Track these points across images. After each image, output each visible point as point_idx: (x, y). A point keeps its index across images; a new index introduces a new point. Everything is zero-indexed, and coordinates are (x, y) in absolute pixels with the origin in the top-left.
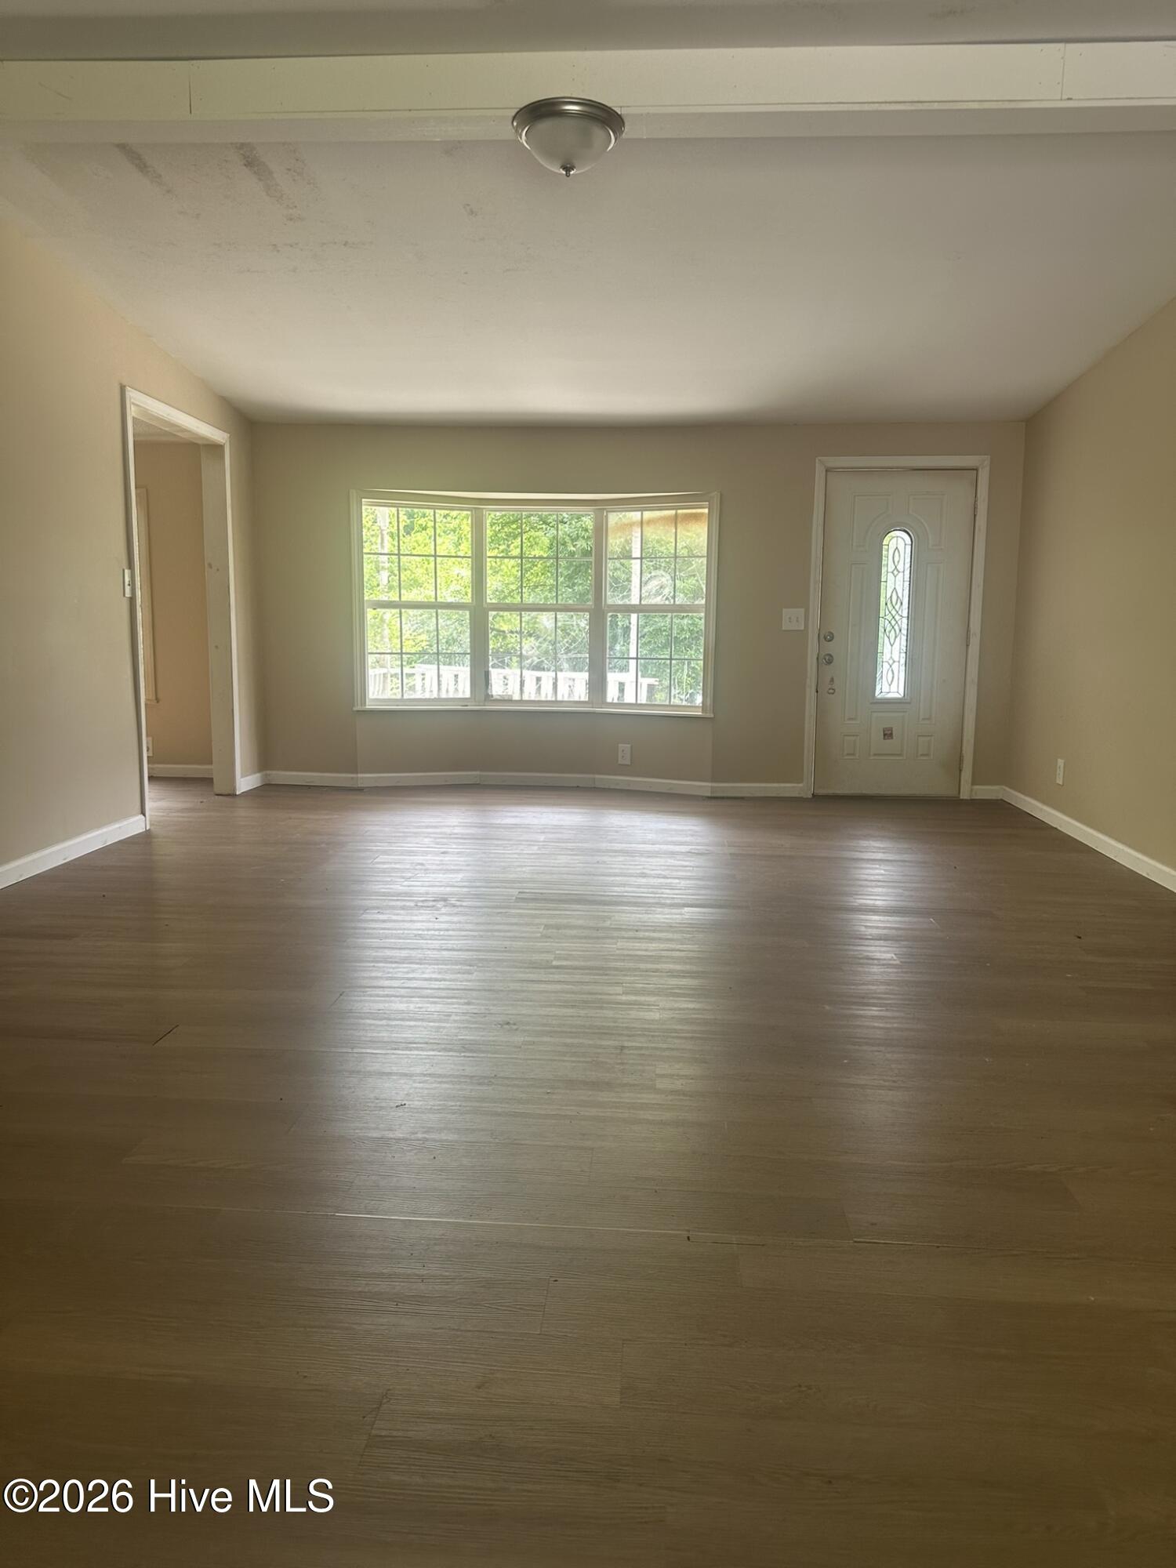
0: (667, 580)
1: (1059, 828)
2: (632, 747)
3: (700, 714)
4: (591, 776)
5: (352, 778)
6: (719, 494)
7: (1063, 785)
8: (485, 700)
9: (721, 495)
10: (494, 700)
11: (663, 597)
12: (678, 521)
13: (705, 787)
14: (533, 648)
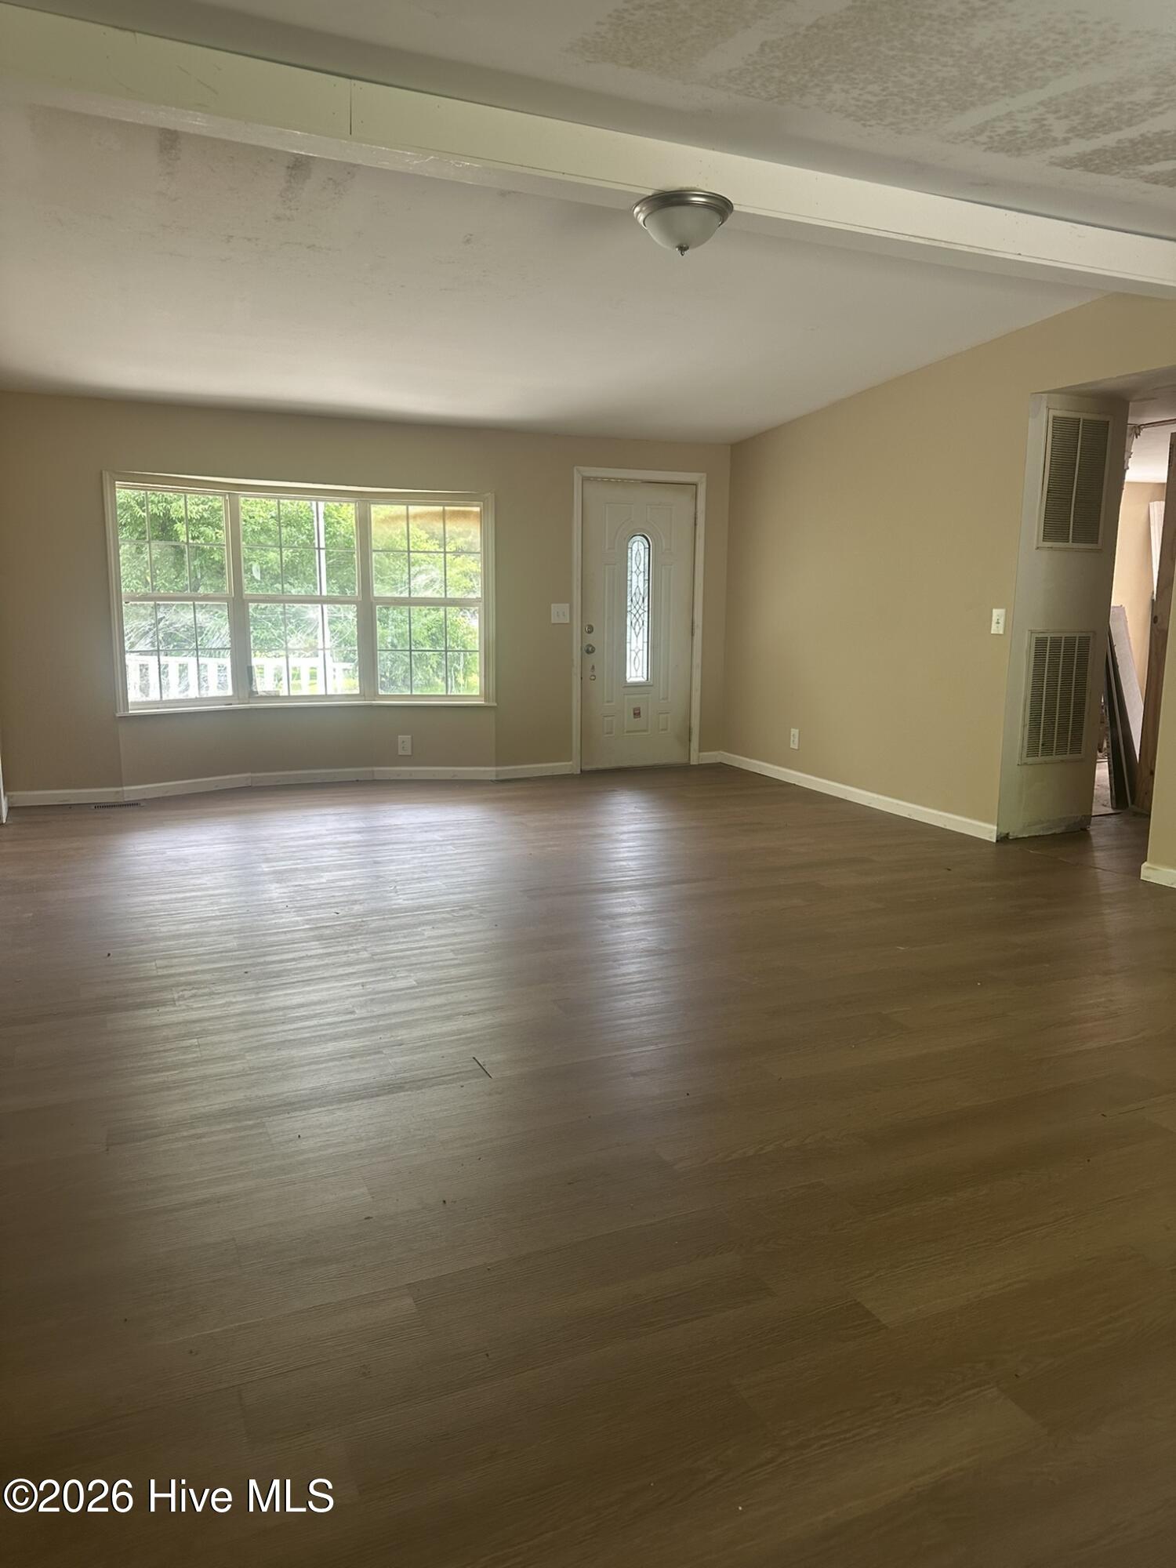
0: (437, 574)
1: (797, 784)
2: (412, 738)
3: (483, 703)
4: (370, 769)
5: (117, 792)
6: (493, 494)
7: (798, 750)
8: (249, 697)
9: (496, 496)
10: (258, 697)
11: (433, 590)
12: (446, 518)
13: (489, 772)
14: (300, 642)
